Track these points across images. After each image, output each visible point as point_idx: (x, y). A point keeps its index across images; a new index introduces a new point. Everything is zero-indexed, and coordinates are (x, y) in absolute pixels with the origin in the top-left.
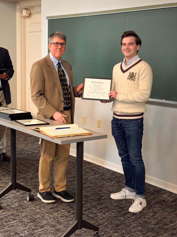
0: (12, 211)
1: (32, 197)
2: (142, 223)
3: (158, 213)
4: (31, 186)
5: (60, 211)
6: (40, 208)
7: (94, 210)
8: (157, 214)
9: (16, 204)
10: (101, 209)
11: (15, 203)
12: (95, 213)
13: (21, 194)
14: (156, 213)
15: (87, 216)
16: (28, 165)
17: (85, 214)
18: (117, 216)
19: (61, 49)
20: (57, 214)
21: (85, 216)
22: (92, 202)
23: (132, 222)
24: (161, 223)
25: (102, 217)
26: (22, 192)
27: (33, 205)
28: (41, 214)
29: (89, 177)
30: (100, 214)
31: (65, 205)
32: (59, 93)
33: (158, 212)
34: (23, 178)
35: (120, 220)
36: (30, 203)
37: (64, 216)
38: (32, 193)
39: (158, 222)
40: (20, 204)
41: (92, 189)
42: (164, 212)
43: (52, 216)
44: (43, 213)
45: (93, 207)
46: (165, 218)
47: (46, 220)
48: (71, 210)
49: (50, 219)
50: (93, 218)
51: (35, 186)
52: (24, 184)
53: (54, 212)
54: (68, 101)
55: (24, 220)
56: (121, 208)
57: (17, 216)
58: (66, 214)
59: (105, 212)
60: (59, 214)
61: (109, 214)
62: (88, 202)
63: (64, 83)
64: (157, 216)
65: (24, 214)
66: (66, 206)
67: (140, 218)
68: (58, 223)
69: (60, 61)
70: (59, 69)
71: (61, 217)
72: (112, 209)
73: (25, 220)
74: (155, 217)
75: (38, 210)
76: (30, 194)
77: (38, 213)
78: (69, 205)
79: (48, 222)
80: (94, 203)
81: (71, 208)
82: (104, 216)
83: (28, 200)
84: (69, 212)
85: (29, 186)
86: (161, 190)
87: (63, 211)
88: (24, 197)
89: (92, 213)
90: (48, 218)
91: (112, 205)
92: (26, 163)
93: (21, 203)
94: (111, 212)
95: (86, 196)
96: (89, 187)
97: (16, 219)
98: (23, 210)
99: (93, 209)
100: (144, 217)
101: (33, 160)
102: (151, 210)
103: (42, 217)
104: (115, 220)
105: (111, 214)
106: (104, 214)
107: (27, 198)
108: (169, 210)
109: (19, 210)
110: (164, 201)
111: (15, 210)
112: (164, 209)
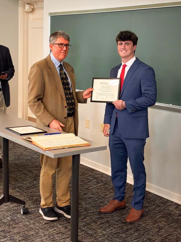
1: (26, 210)
2: (145, 241)
4: (27, 197)
5: (57, 227)
6: (34, 223)
7: (94, 226)
8: (162, 230)
9: (9, 218)
10: (101, 224)
11: (8, 216)
12: (94, 229)
13: (15, 206)
14: (161, 228)
15: (86, 232)
17: (84, 230)
18: (118, 232)
20: (53, 230)
21: (83, 233)
22: (92, 216)
23: (135, 239)
25: (101, 234)
26: (15, 204)
27: (27, 220)
28: (35, 230)
30: (100, 231)
31: (62, 220)
32: (62, 97)
34: (19, 187)
35: (121, 237)
36: (24, 217)
37: (59, 233)
39: (163, 239)
40: (12, 218)
42: (170, 227)
43: (47, 233)
44: (37, 229)
45: (93, 222)
46: (171, 235)
47: (40, 237)
48: (68, 226)
49: (45, 236)
50: (92, 235)
51: (31, 196)
52: (20, 194)
53: (49, 227)
54: (71, 107)
56: (123, 222)
58: (63, 230)
59: (106, 227)
60: (55, 230)
61: (110, 230)
62: (87, 216)
63: (67, 87)
64: (161, 232)
65: (16, 231)
67: (143, 235)
69: (61, 63)
70: (61, 72)
71: (57, 234)
72: (114, 224)
74: (160, 234)
75: (32, 226)
76: (24, 207)
77: (31, 229)
80: (94, 218)
82: (104, 233)
83: (22, 213)
84: (66, 228)
87: (60, 226)
88: (18, 209)
89: (91, 229)
90: (43, 234)
91: (114, 220)
93: (14, 217)
94: (112, 228)
95: (86, 209)
96: (90, 198)
98: (16, 225)
99: (93, 224)
100: (148, 234)
102: (156, 226)
103: (36, 234)
104: (116, 237)
105: (112, 230)
106: (105, 230)
107: (20, 211)
108: (175, 225)
109: (12, 225)
110: (170, 214)
111: (7, 225)
112: (169, 224)
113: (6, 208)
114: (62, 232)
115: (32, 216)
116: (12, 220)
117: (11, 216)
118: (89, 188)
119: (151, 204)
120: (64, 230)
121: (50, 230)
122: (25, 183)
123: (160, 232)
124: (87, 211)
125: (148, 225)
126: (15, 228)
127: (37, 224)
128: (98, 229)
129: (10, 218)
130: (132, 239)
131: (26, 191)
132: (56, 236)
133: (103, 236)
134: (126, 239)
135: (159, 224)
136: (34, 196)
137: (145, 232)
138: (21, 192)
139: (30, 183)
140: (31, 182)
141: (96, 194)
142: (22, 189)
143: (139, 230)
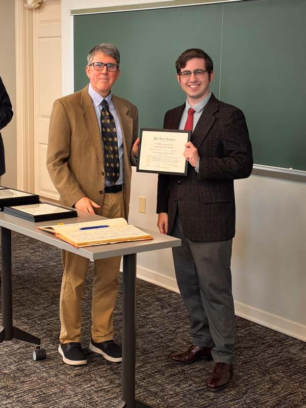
0: (5, 380)
1: (42, 353)
2: (249, 403)
3: (280, 384)
4: (42, 332)
5: (96, 380)
6: (56, 375)
7: (160, 379)
9: (13, 367)
10: (171, 375)
11: (11, 364)
12: (160, 384)
13: (23, 347)
14: (275, 383)
15: (146, 390)
16: (37, 290)
17: (142, 386)
18: (202, 389)
19: (106, 74)
20: (89, 385)
21: (141, 390)
22: (155, 362)
23: (231, 401)
24: (284, 404)
25: (172, 392)
26: (23, 343)
27: (44, 369)
28: (58, 385)
29: (150, 314)
30: (170, 387)
31: (104, 369)
33: (279, 381)
34: (27, 316)
35: (208, 397)
36: (38, 365)
37: (100, 390)
38: (42, 346)
39: (280, 401)
41: (157, 336)
42: (292, 381)
43: (78, 390)
44: (62, 384)
45: (156, 372)
46: (292, 394)
47: (68, 397)
48: (115, 379)
49: (76, 396)
50: (156, 393)
51: (48, 330)
52: (29, 327)
53: (84, 381)
55: (26, 398)
57: (14, 390)
58: (106, 385)
59: (181, 381)
60: (93, 386)
61: (187, 385)
62: (147, 363)
63: (110, 139)
64: (277, 389)
65: (26, 387)
66: (106, 371)
67: (244, 394)
68: (89, 404)
69: (106, 99)
70: (104, 114)
71: (96, 392)
72: (194, 376)
73: (28, 397)
75: (53, 379)
76: (38, 348)
77: (52, 384)
78: (111, 369)
79: (72, 402)
80: (160, 365)
81: (115, 373)
82: (178, 390)
83: (35, 359)
84: (112, 382)
85: (38, 331)
86: (287, 339)
87: (100, 380)
88: (28, 352)
89: (154, 384)
90: (72, 393)
91: (194, 369)
92: (33, 287)
93: (21, 364)
94: (190, 382)
95: (145, 352)
96: (151, 332)
97: (12, 396)
98: (26, 378)
99: (158, 376)
100: (254, 392)
101: (46, 280)
102: (267, 378)
103: (61, 392)
104: (198, 398)
105: (191, 385)
106: (178, 385)
107: (32, 355)
108: (300, 378)
109: (19, 378)
110: (291, 360)
111: (11, 378)
112: (291, 376)
113: (6, 350)
114: (104, 389)
115: (52, 363)
116: (18, 369)
117: (17, 364)
118: (147, 317)
119: (257, 342)
120: (109, 385)
121: (85, 386)
122: (36, 308)
123: (274, 389)
124: (146, 354)
125: (252, 377)
126: (24, 382)
127: (62, 376)
128: (167, 383)
129: (15, 366)
130: (227, 401)
131: (39, 322)
132: (95, 396)
133: (176, 396)
134: (215, 400)
135: (273, 376)
136: (53, 331)
137: (248, 389)
138: (32, 323)
139: (45, 308)
140: (47, 307)
141: (160, 326)
142: (32, 319)
143: (238, 386)
